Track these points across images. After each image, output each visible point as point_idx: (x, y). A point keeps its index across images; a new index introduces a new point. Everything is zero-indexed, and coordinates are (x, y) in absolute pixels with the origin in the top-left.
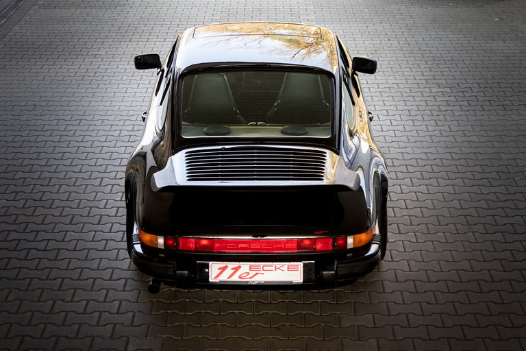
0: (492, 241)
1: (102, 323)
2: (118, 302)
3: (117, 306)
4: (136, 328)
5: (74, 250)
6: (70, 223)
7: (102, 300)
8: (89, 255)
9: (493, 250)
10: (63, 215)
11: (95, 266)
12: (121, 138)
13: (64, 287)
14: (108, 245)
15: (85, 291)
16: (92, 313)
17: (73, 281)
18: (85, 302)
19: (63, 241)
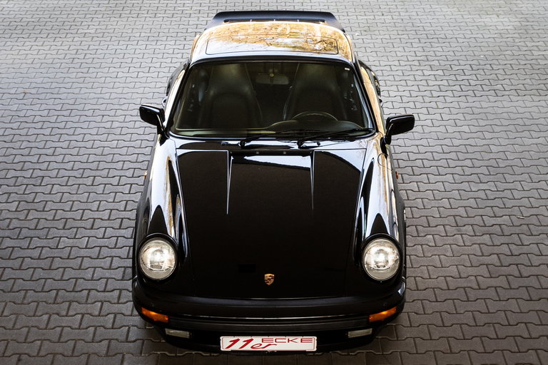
0: (479, 244)
1: (97, 338)
2: (112, 316)
3: (112, 320)
4: (131, 344)
5: (68, 258)
6: (64, 228)
7: (97, 313)
8: (83, 264)
9: (480, 254)
10: (56, 218)
11: (89, 276)
12: (114, 131)
13: (59, 300)
14: (102, 253)
15: (79, 303)
16: (87, 328)
17: (67, 294)
18: (80, 316)
19: (57, 248)
